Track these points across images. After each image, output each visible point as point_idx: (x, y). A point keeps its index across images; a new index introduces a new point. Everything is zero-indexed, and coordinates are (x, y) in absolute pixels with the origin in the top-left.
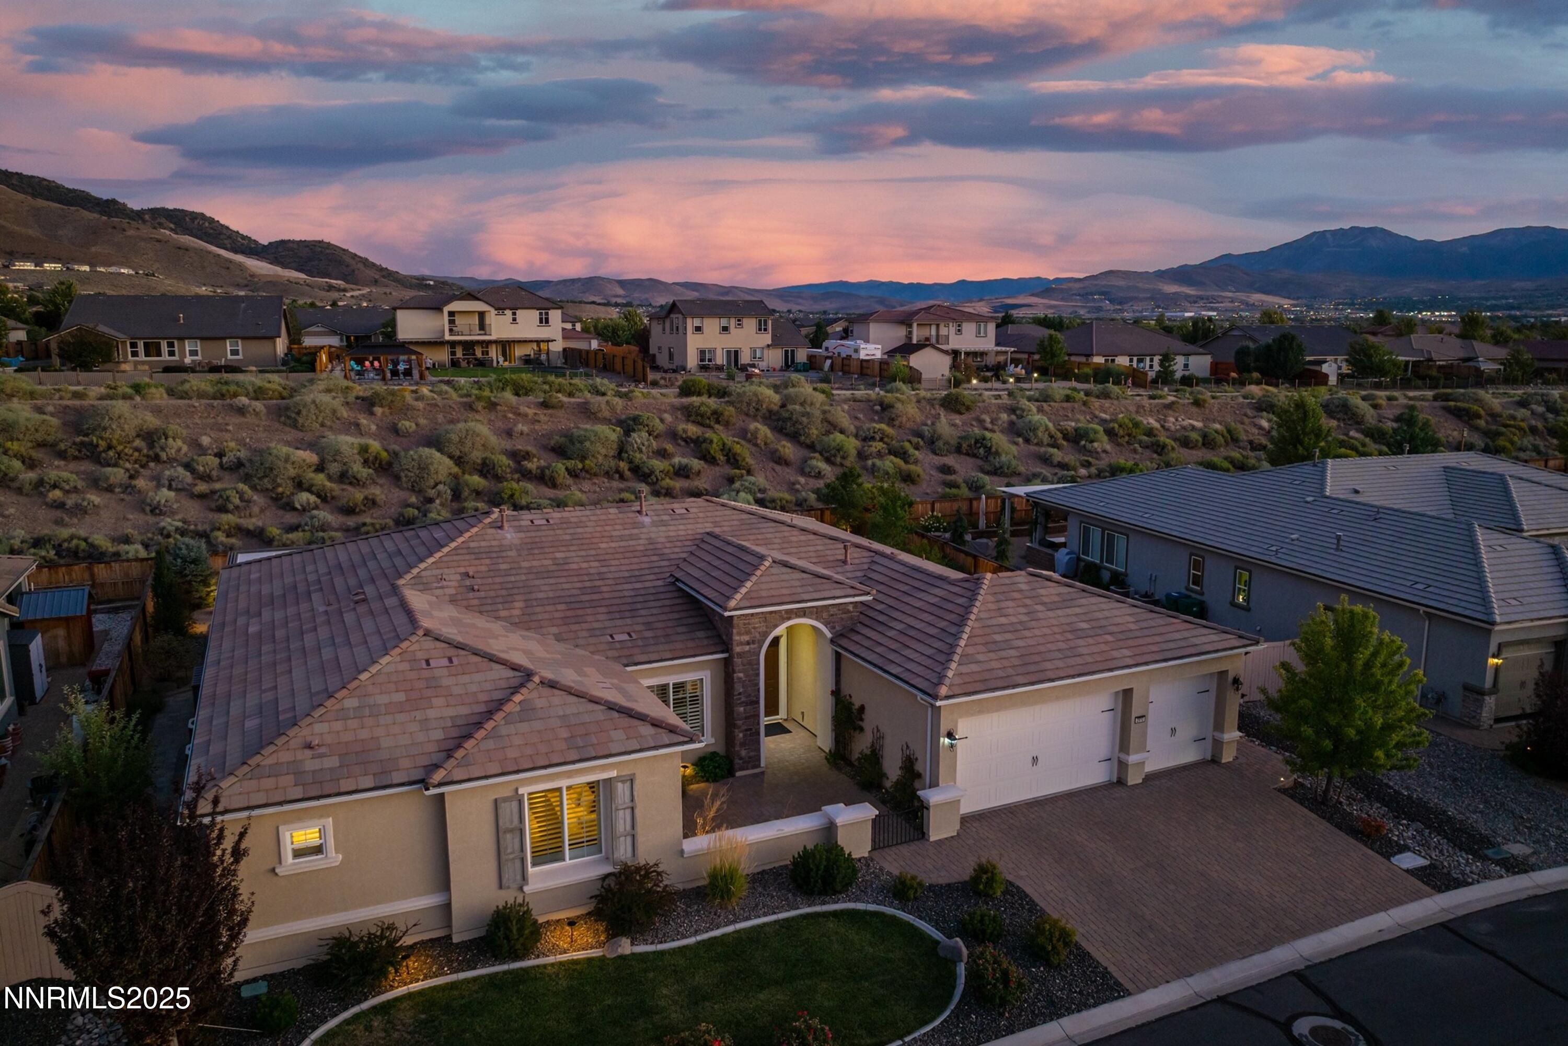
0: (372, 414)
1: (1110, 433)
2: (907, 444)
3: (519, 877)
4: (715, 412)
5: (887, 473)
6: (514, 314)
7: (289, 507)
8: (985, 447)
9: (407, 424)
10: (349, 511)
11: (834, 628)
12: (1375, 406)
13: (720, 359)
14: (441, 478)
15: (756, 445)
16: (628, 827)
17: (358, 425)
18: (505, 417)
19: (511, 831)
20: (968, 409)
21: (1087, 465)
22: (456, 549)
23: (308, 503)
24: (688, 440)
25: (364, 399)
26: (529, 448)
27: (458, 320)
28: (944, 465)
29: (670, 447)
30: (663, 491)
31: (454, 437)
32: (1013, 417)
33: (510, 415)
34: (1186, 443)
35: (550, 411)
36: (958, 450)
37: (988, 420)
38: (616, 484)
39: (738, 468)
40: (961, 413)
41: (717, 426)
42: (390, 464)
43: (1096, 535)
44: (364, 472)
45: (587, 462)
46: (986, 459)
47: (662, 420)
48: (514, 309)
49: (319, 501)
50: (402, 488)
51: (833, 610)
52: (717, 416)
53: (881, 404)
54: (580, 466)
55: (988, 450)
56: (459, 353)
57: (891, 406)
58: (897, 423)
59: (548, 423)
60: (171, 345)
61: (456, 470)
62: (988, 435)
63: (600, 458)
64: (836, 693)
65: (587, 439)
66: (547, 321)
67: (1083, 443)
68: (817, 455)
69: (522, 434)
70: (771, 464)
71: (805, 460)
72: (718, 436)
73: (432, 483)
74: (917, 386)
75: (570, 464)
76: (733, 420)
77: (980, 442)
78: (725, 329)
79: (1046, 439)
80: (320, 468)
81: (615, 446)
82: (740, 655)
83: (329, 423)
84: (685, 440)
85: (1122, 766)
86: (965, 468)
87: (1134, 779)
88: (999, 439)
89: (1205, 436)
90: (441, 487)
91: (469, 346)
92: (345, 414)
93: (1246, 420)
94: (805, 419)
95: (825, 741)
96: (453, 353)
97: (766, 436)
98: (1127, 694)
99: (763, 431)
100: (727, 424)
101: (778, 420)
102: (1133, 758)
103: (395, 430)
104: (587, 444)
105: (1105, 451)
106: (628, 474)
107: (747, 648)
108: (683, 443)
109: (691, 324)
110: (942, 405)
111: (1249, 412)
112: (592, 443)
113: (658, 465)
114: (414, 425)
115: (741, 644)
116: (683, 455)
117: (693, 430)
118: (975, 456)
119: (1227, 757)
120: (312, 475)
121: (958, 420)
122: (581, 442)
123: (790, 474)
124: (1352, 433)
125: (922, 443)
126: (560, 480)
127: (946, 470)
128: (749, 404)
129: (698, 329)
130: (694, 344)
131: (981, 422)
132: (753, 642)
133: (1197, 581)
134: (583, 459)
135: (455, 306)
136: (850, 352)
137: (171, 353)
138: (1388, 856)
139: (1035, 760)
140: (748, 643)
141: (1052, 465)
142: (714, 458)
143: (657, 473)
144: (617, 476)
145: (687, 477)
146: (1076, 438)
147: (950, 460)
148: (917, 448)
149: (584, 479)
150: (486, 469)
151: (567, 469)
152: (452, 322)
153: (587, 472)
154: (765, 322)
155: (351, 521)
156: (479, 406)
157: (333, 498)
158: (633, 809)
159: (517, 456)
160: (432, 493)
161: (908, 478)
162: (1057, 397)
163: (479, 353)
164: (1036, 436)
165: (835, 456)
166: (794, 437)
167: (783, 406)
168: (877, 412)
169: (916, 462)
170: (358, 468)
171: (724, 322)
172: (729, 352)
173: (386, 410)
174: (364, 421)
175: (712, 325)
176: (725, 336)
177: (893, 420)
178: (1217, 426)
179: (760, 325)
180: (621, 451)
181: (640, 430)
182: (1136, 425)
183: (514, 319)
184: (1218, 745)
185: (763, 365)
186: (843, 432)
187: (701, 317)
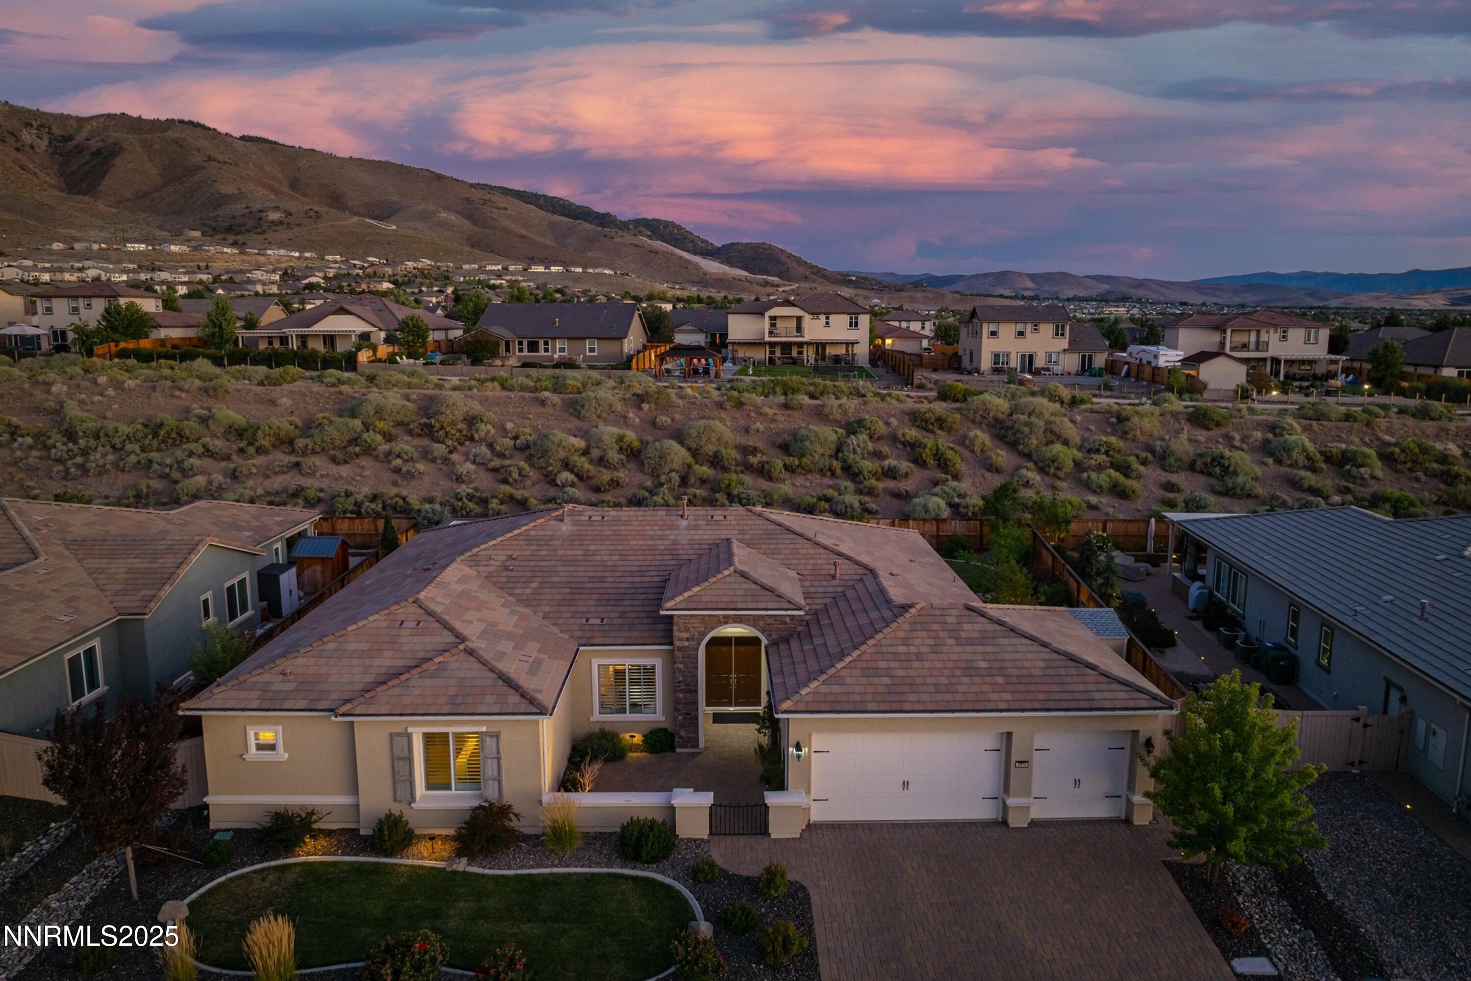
0: (640, 409)
1: (1388, 458)
2: (1132, 459)
3: (409, 796)
4: (939, 419)
5: (1100, 487)
6: (827, 318)
7: (552, 483)
8: (1221, 465)
9: (664, 418)
10: (597, 490)
11: (770, 636)
13: (1015, 362)
14: (676, 466)
15: (973, 451)
16: (496, 774)
17: (625, 417)
18: (748, 415)
19: (403, 759)
20: (1218, 424)
21: (1345, 491)
22: (518, 535)
23: (566, 480)
24: (905, 444)
25: (638, 396)
27: (779, 324)
28: (1169, 482)
29: (885, 449)
30: (866, 490)
31: (694, 433)
32: (1270, 436)
33: (753, 414)
35: (789, 412)
36: (1192, 467)
37: (1237, 437)
38: (827, 481)
39: (946, 473)
40: (1208, 429)
41: (939, 432)
42: (639, 451)
43: (1225, 573)
44: (617, 458)
45: (804, 460)
46: (1222, 478)
47: (887, 424)
48: (827, 314)
49: (575, 479)
50: (645, 474)
51: (769, 621)
52: (941, 422)
53: (1119, 416)
54: (797, 462)
55: (1226, 470)
56: (778, 353)
57: (1127, 419)
58: (1130, 436)
59: (784, 422)
60: (546, 343)
61: (690, 460)
62: (1231, 453)
63: (817, 457)
65: (807, 438)
66: (856, 325)
67: (1348, 467)
68: (1031, 465)
69: (758, 431)
70: (983, 471)
71: (1017, 469)
73: (667, 469)
75: (789, 460)
76: (956, 426)
77: (1219, 460)
79: (1302, 461)
80: (585, 452)
81: (833, 447)
82: (680, 649)
83: (604, 415)
84: (903, 443)
85: (1007, 808)
90: (673, 474)
91: (786, 347)
92: (619, 408)
94: (1026, 430)
96: (772, 353)
97: (983, 444)
98: (1009, 737)
99: (981, 437)
100: (950, 430)
101: (1002, 428)
103: (654, 423)
104: (807, 443)
105: (1373, 477)
106: (839, 472)
107: (686, 644)
108: (900, 446)
109: (986, 329)
110: (1189, 420)
112: (811, 442)
113: (868, 465)
114: (669, 421)
115: (681, 639)
116: (898, 458)
117: (912, 433)
118: (1209, 474)
119: (1140, 820)
120: (577, 458)
121: (1201, 435)
122: (802, 441)
125: (1150, 457)
126: (775, 474)
127: (1170, 487)
128: (975, 412)
129: (994, 334)
130: (988, 348)
131: (1229, 439)
132: (693, 639)
133: (1294, 632)
135: (776, 311)
136: (1151, 359)
137: (546, 350)
139: (906, 785)
140: (688, 640)
141: (1301, 489)
142: (925, 462)
143: (865, 473)
144: (829, 473)
145: (895, 478)
146: (1341, 462)
148: (1144, 463)
149: (800, 474)
150: (716, 461)
151: (785, 465)
152: (773, 325)
153: (803, 468)
154: (1063, 327)
156: (728, 405)
157: (589, 478)
158: (499, 759)
159: (747, 451)
160: (663, 478)
162: (1333, 416)
163: (794, 353)
164: (1290, 457)
165: (1049, 466)
167: (1010, 415)
168: (1112, 424)
169: (1139, 477)
170: (614, 455)
171: (1020, 327)
172: (1023, 356)
173: (653, 406)
175: (1007, 331)
176: (1021, 341)
177: (1127, 433)
179: (1057, 329)
181: (861, 432)
183: (827, 323)
185: (1057, 369)
186: (1066, 443)
187: (998, 322)
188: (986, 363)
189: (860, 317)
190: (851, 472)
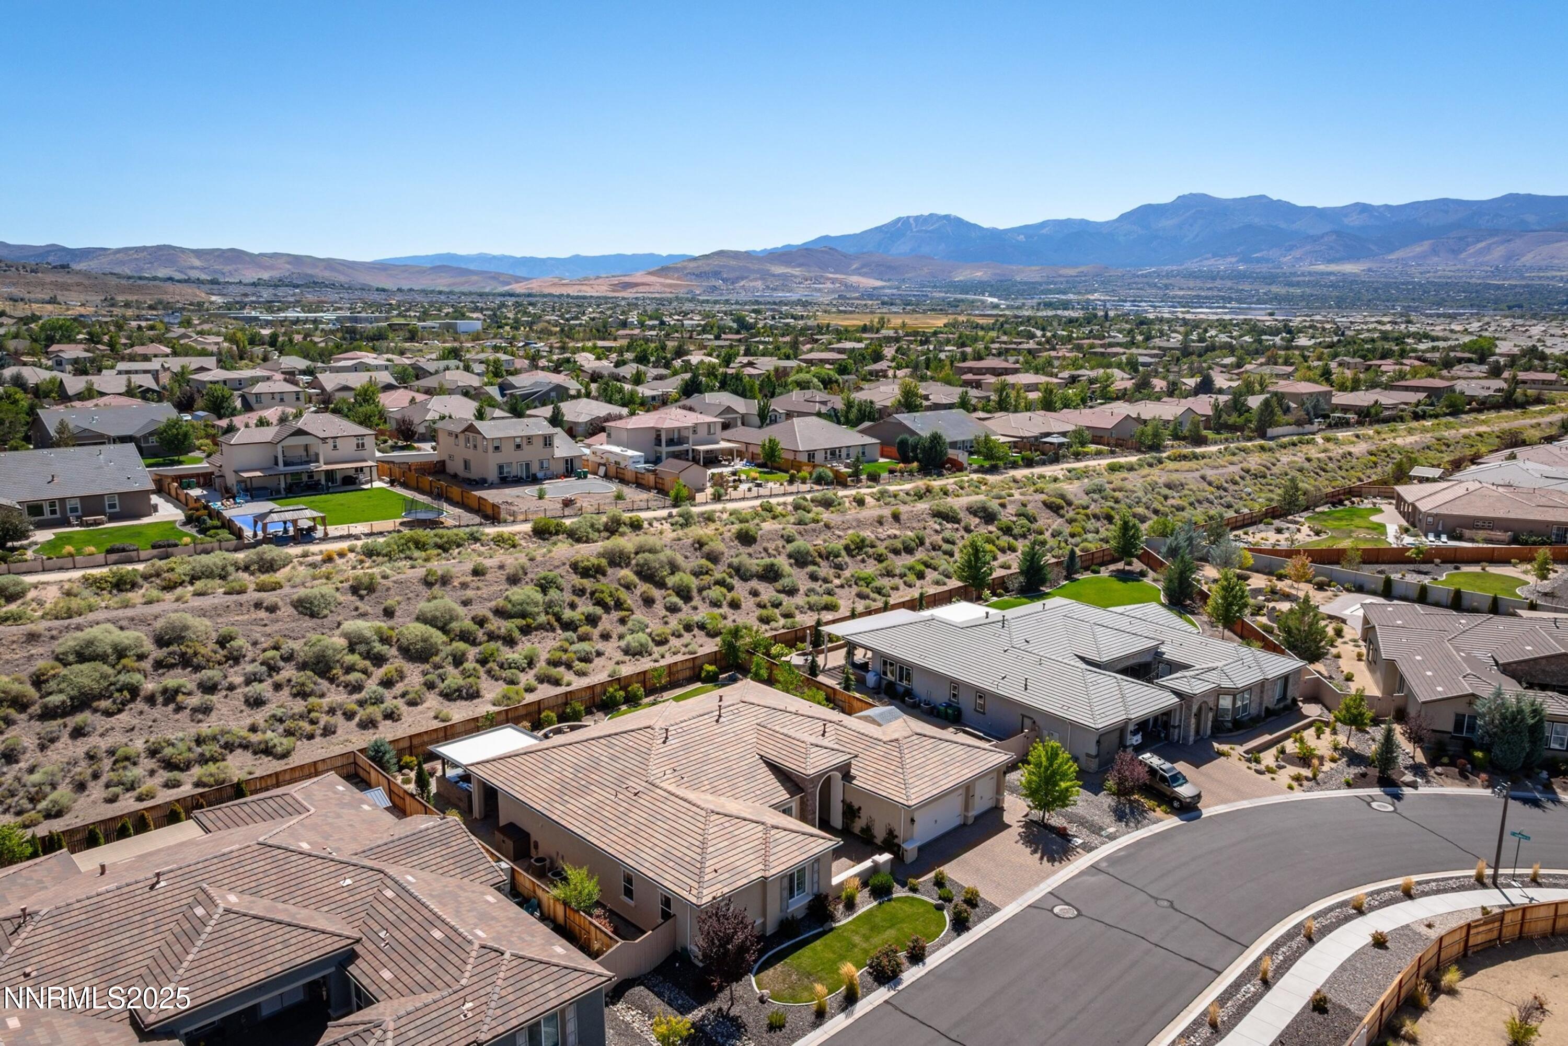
2: (724, 575)
3: (786, 907)
6: (334, 442)
8: (774, 571)
9: (391, 602)
11: (842, 773)
16: (817, 880)
17: (359, 609)
21: (837, 575)
24: (585, 592)
26: (484, 613)
28: (752, 589)
29: (574, 598)
33: (456, 585)
34: (894, 550)
35: (481, 577)
36: (758, 576)
37: (770, 547)
38: (551, 634)
39: (625, 610)
40: (752, 545)
41: (597, 576)
42: (398, 640)
45: (529, 620)
46: (775, 579)
47: (561, 576)
48: (334, 438)
51: (843, 766)
54: (524, 623)
55: (778, 574)
60: (52, 505)
61: (446, 639)
62: (774, 560)
63: (535, 615)
64: (843, 801)
65: (522, 601)
66: (363, 445)
67: (831, 558)
68: (671, 591)
69: (471, 600)
71: (664, 597)
72: (605, 586)
74: (693, 503)
75: (518, 623)
76: (606, 568)
77: (770, 567)
78: (519, 446)
79: (808, 558)
80: (352, 650)
81: (541, 603)
82: (810, 793)
83: (334, 609)
84: (581, 591)
85: (965, 817)
86: (766, 590)
88: (781, 563)
89: (905, 544)
90: (443, 655)
93: (925, 525)
94: (654, 565)
95: (837, 824)
97: (633, 580)
98: (968, 787)
99: (631, 576)
100: (604, 572)
101: (638, 566)
102: (970, 814)
103: (385, 609)
104: (524, 606)
106: (556, 624)
108: (582, 595)
111: (928, 518)
112: (527, 604)
113: (574, 615)
114: (396, 603)
115: (811, 788)
116: (585, 604)
117: (585, 582)
118: (768, 577)
119: (1002, 805)
122: (520, 604)
123: (657, 609)
124: (991, 528)
125: (733, 572)
127: (754, 593)
131: (765, 548)
133: (955, 696)
134: (526, 618)
135: (289, 441)
136: (619, 460)
137: (53, 512)
138: (1069, 841)
139: (936, 821)
142: (608, 605)
143: (576, 621)
144: (552, 628)
145: (594, 621)
147: (756, 585)
148: (732, 577)
155: (395, 690)
157: (372, 672)
158: (819, 872)
161: (733, 603)
166: (652, 580)
170: (378, 646)
171: (517, 441)
174: (361, 606)
176: (519, 452)
178: (910, 535)
179: (546, 440)
180: (547, 607)
181: (552, 588)
182: (861, 540)
183: (335, 446)
184: (998, 800)
189: (366, 438)
190: (566, 624)
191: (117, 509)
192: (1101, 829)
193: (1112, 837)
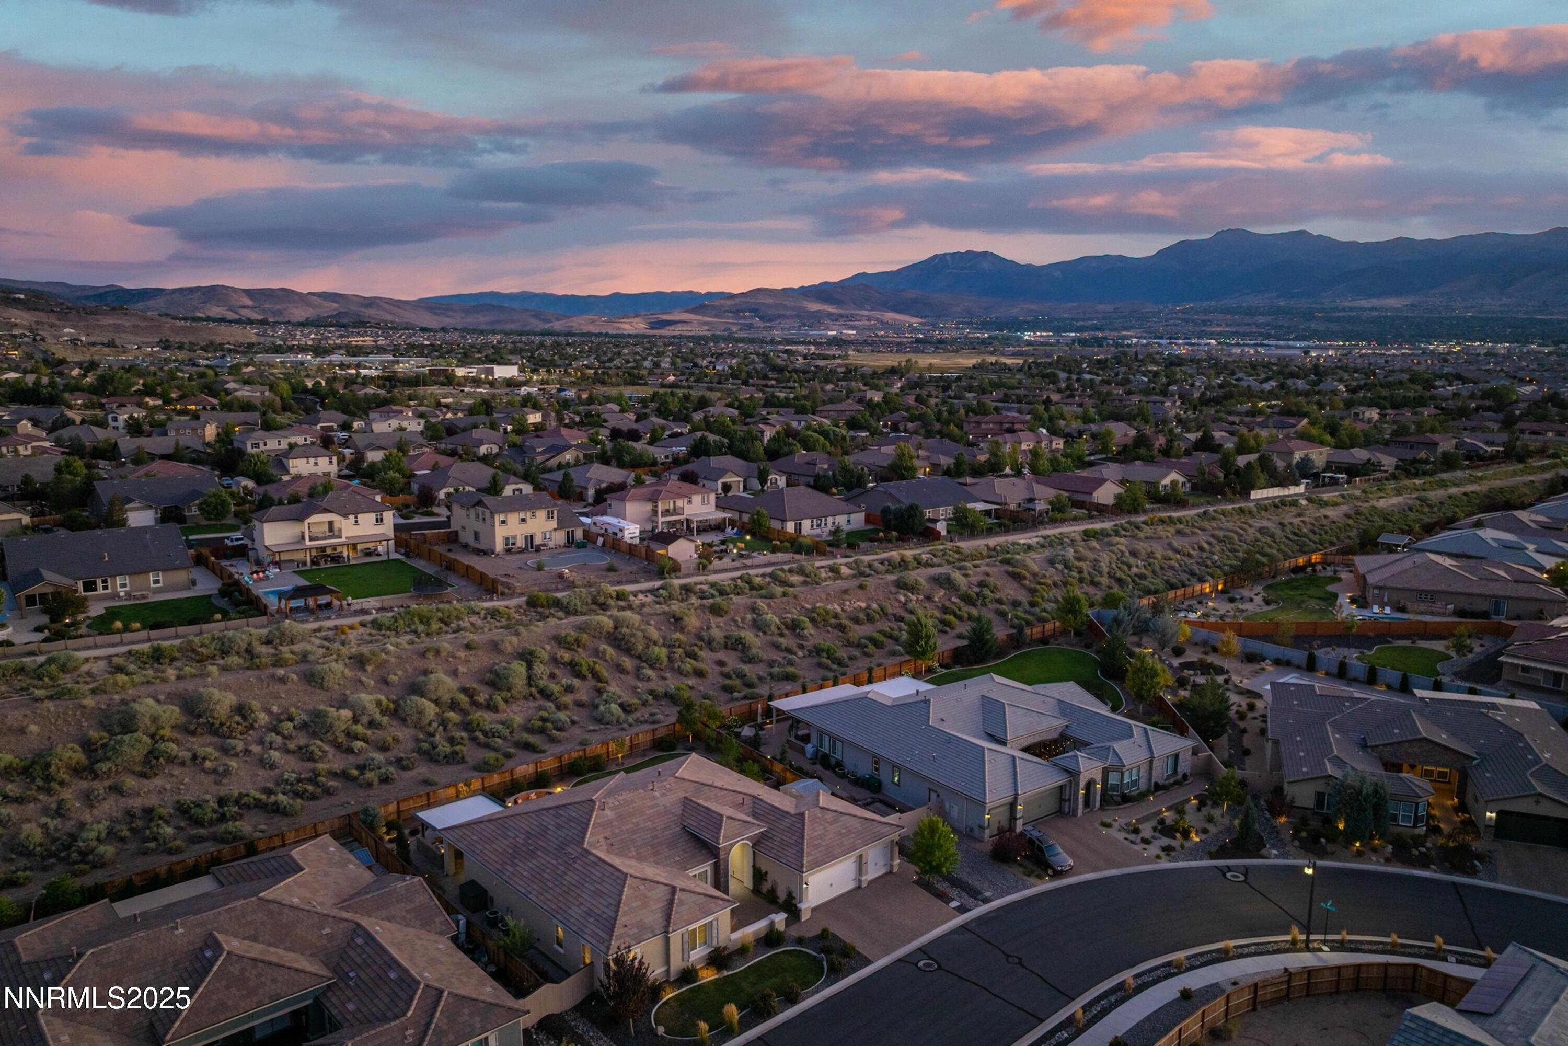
0: (365, 671)
1: (812, 620)
2: (694, 647)
3: (688, 957)
4: (576, 640)
6: (357, 517)
7: (350, 751)
8: (741, 643)
9: (391, 676)
10: (386, 749)
11: (752, 842)
12: (966, 575)
13: (520, 543)
14: (432, 717)
15: (607, 662)
16: (716, 935)
17: (361, 682)
18: (449, 662)
19: (686, 942)
20: (726, 613)
21: (801, 647)
23: (361, 748)
24: (565, 664)
26: (475, 686)
27: (317, 529)
28: (720, 660)
29: (557, 671)
31: (429, 686)
32: (754, 616)
34: (857, 621)
35: (473, 652)
36: (726, 647)
37: (740, 621)
38: (532, 704)
39: (601, 682)
40: (722, 617)
41: (579, 650)
42: (397, 711)
43: (826, 740)
44: (385, 720)
45: (512, 691)
46: (743, 651)
47: (545, 650)
48: (356, 514)
49: (366, 745)
50: (407, 726)
51: (753, 836)
52: (578, 642)
53: (674, 617)
54: (509, 695)
55: (743, 644)
57: (681, 619)
58: (686, 631)
59: (476, 662)
60: (105, 581)
61: (438, 710)
62: (743, 634)
64: (754, 866)
65: (509, 675)
66: (382, 520)
67: (798, 630)
68: (645, 664)
69: (463, 673)
70: (618, 675)
71: (638, 669)
72: (583, 658)
73: (427, 721)
74: (678, 574)
75: (502, 693)
76: (588, 644)
77: (739, 640)
78: (523, 520)
79: (776, 631)
80: (356, 720)
81: (525, 677)
82: (722, 859)
84: (563, 664)
85: (860, 881)
86: (732, 660)
87: (864, 885)
88: (749, 636)
89: (868, 615)
90: (435, 725)
92: (349, 674)
93: (891, 597)
94: (631, 639)
95: (749, 883)
97: (611, 654)
98: (861, 856)
99: (610, 651)
100: (584, 647)
101: (615, 640)
102: (864, 878)
103: (387, 683)
104: (510, 679)
105: (811, 635)
106: (538, 695)
108: (563, 667)
109: (497, 519)
110: (710, 612)
111: (893, 589)
112: (512, 677)
113: (555, 688)
114: (397, 677)
115: (723, 855)
116: (566, 676)
117: (567, 656)
118: (736, 650)
119: (895, 870)
120: (354, 727)
121: (722, 622)
122: (504, 676)
123: (631, 680)
124: (954, 599)
125: (703, 645)
127: (721, 663)
129: (503, 522)
130: (500, 533)
131: (735, 621)
132: (727, 854)
133: (877, 769)
134: (509, 690)
135: (314, 518)
136: (617, 531)
137: (105, 588)
138: (947, 904)
139: (831, 885)
142: (585, 676)
143: (555, 693)
144: (531, 698)
145: (573, 692)
146: (794, 627)
147: (721, 655)
148: (701, 649)
149: (511, 702)
150: (454, 705)
151: (502, 698)
153: (515, 698)
154: (552, 512)
155: (391, 755)
157: (372, 741)
158: (717, 929)
159: (468, 692)
160: (431, 729)
161: (700, 674)
162: (778, 595)
164: (768, 629)
165: (655, 664)
166: (628, 651)
167: (616, 628)
169: (702, 660)
170: (378, 716)
171: (522, 515)
172: (526, 537)
174: (364, 679)
175: (513, 518)
176: (523, 526)
177: (683, 629)
178: (875, 606)
179: (548, 514)
180: (530, 680)
181: (536, 661)
182: (827, 612)
183: (356, 522)
184: (892, 866)
185: (551, 544)
186: (655, 643)
187: (505, 511)
188: (499, 546)
189: (385, 514)
190: (545, 694)
191: (161, 585)
192: (979, 893)
193: (986, 901)
